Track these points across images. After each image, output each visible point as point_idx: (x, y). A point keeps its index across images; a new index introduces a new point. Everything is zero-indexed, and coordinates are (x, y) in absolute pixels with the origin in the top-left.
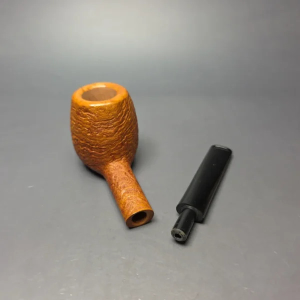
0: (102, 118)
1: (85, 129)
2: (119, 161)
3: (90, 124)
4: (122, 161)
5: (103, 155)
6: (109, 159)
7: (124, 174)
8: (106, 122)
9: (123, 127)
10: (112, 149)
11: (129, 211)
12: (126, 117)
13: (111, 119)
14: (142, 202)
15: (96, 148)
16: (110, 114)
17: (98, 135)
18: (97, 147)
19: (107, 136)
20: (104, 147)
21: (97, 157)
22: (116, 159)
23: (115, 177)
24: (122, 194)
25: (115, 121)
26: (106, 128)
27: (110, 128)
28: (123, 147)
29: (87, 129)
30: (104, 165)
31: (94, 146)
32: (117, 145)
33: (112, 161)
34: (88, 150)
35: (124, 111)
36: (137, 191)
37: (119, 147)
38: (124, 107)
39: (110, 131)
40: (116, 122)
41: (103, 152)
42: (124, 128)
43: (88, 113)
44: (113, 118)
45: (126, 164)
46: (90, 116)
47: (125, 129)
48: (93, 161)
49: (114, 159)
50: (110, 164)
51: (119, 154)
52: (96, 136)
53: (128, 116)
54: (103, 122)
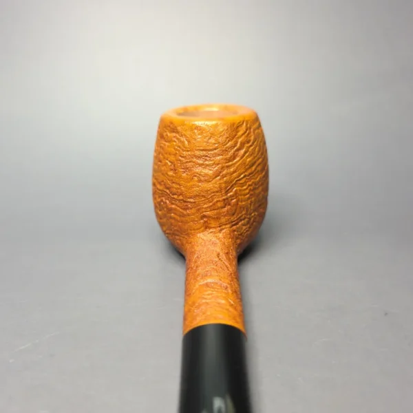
0: (197, 145)
1: (166, 164)
2: (215, 233)
3: (175, 154)
4: (221, 235)
5: (189, 215)
6: (199, 226)
7: (215, 254)
8: (202, 153)
9: (232, 170)
10: (206, 206)
11: (194, 318)
12: (242, 152)
13: (211, 150)
14: (227, 310)
15: (179, 200)
16: (212, 141)
17: (184, 175)
18: (181, 197)
19: (200, 181)
20: (192, 200)
21: (178, 218)
22: (210, 228)
23: (198, 257)
24: (197, 286)
25: (219, 155)
26: (201, 165)
27: (207, 165)
28: (228, 207)
29: (169, 164)
30: (188, 234)
31: (175, 196)
32: (215, 200)
33: (203, 231)
34: (166, 203)
35: (240, 140)
36: (226, 288)
37: (219, 205)
38: (240, 133)
39: (206, 171)
40: (221, 157)
41: (188, 208)
42: (234, 172)
43: (174, 134)
44: (215, 149)
45: (228, 241)
46: (178, 139)
47: (235, 175)
48: (172, 224)
49: (207, 227)
50: (198, 235)
51: (218, 218)
52: (180, 177)
53: (245, 153)
54: (197, 153)
